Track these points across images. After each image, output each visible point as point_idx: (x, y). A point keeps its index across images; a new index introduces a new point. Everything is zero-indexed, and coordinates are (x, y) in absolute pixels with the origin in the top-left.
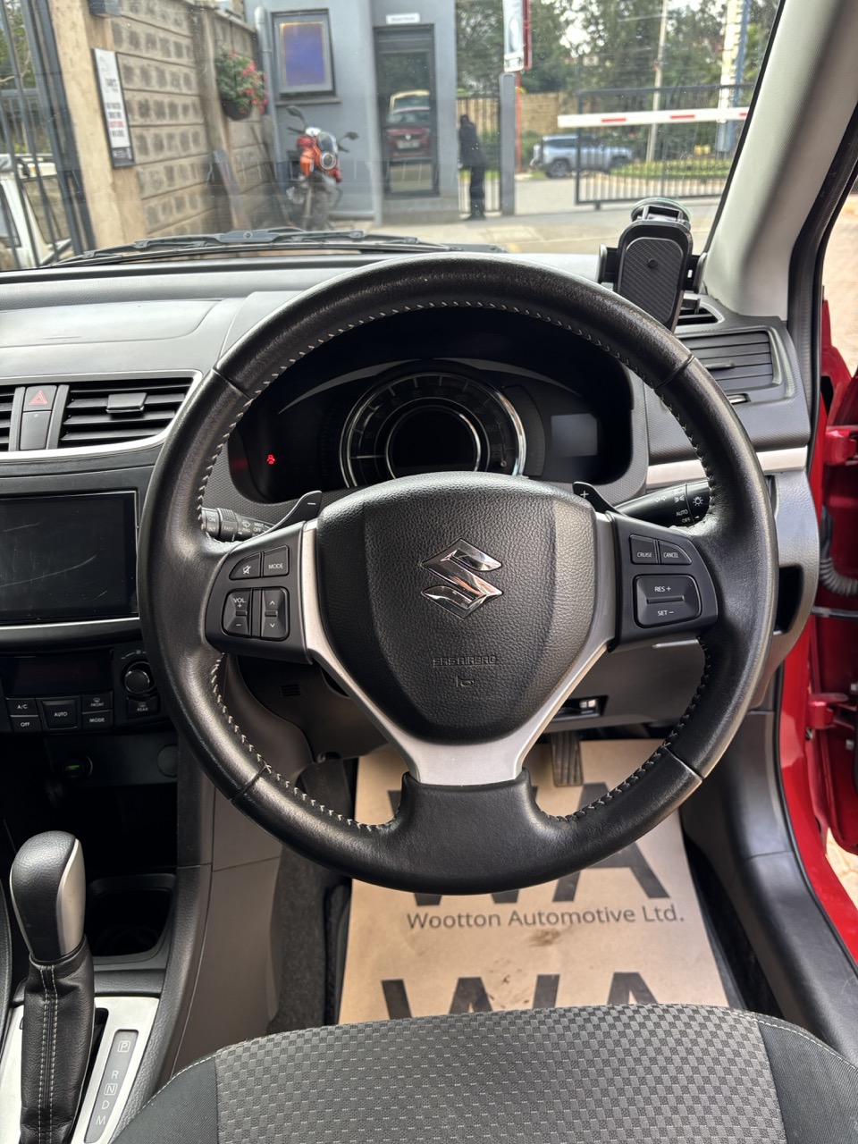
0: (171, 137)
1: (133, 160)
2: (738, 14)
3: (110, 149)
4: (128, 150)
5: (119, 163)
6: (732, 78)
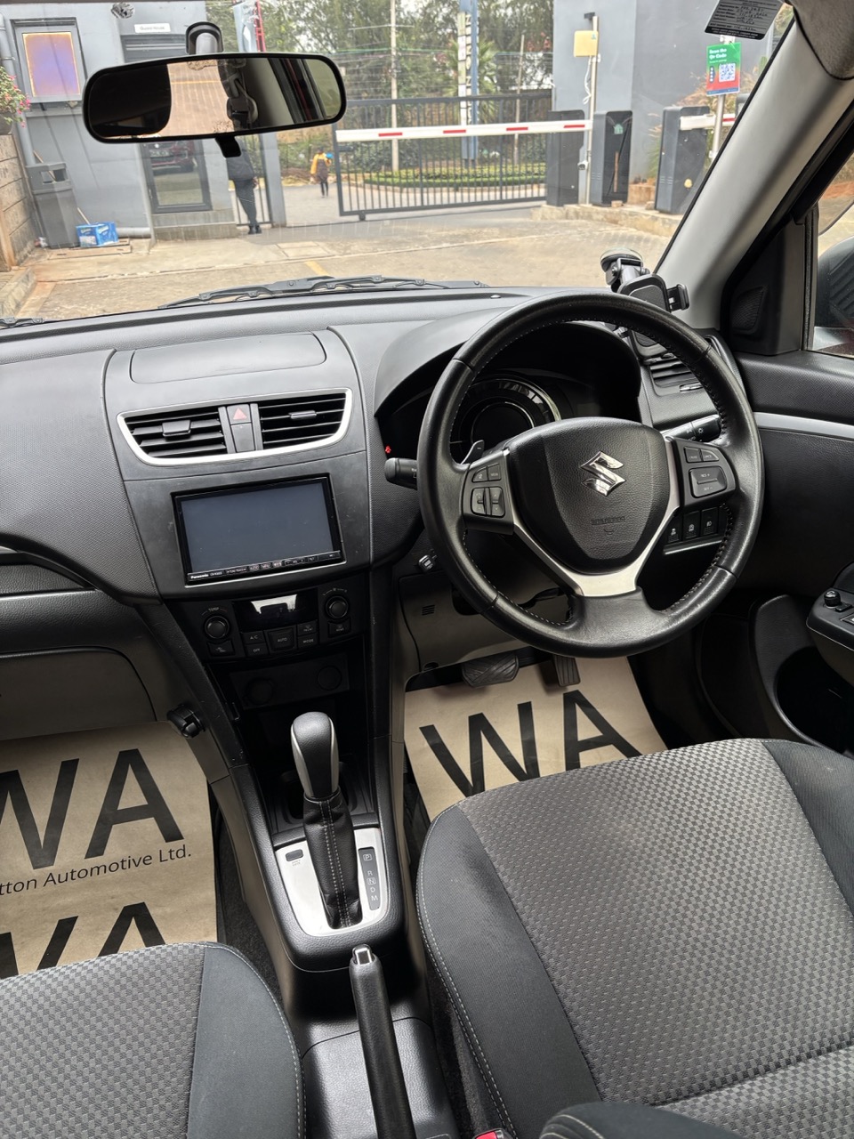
2: (467, 26)
6: (468, 87)
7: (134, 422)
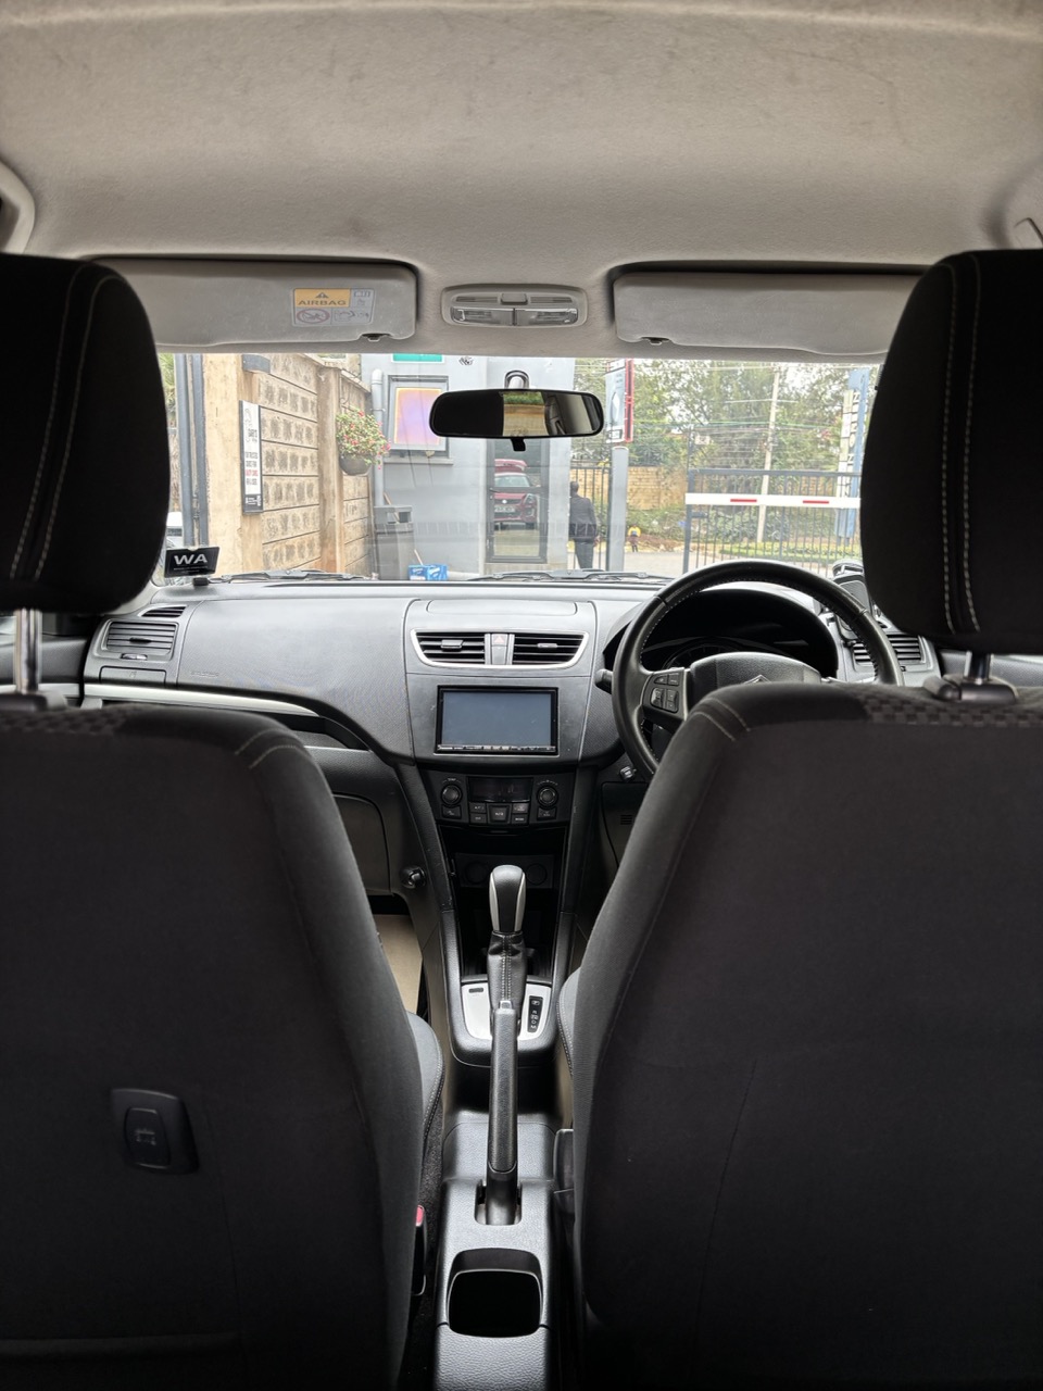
0: (289, 487)
1: (261, 507)
3: (243, 496)
4: (259, 497)
5: (251, 509)
7: (423, 636)
